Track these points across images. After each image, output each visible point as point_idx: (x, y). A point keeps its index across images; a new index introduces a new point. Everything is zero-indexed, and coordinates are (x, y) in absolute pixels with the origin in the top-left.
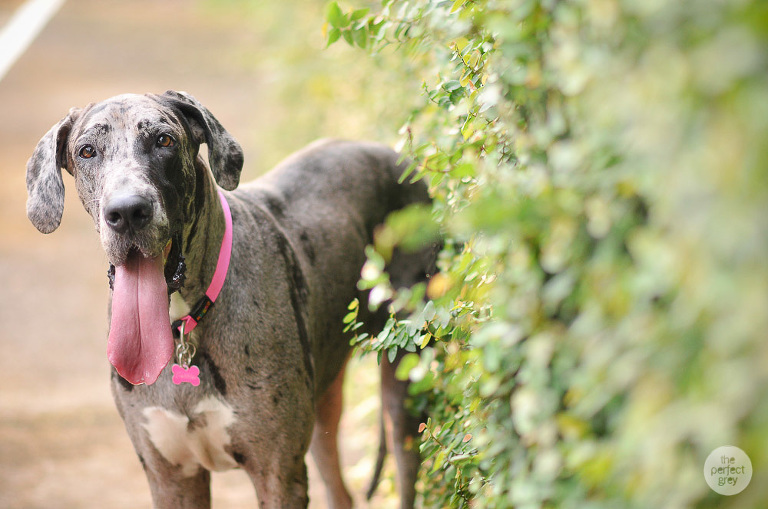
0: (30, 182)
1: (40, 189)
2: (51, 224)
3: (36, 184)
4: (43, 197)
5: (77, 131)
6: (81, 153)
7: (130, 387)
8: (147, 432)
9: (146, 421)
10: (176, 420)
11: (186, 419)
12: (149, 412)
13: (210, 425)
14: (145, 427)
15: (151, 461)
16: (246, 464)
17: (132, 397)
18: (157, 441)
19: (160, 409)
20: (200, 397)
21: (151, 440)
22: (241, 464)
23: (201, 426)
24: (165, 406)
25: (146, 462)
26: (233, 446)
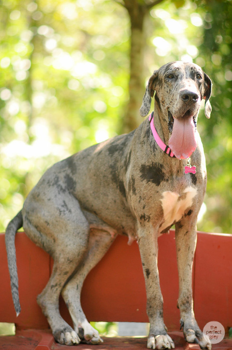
2: (145, 113)
4: (145, 104)
7: (158, 184)
8: (161, 202)
9: (162, 197)
10: (175, 196)
11: (179, 195)
12: (164, 194)
13: (187, 198)
14: (161, 200)
15: (156, 216)
16: (191, 215)
17: (158, 188)
18: (164, 206)
19: (170, 192)
20: (186, 187)
21: (162, 205)
22: (187, 216)
23: (183, 199)
24: (172, 191)
25: (151, 218)
26: (192, 206)
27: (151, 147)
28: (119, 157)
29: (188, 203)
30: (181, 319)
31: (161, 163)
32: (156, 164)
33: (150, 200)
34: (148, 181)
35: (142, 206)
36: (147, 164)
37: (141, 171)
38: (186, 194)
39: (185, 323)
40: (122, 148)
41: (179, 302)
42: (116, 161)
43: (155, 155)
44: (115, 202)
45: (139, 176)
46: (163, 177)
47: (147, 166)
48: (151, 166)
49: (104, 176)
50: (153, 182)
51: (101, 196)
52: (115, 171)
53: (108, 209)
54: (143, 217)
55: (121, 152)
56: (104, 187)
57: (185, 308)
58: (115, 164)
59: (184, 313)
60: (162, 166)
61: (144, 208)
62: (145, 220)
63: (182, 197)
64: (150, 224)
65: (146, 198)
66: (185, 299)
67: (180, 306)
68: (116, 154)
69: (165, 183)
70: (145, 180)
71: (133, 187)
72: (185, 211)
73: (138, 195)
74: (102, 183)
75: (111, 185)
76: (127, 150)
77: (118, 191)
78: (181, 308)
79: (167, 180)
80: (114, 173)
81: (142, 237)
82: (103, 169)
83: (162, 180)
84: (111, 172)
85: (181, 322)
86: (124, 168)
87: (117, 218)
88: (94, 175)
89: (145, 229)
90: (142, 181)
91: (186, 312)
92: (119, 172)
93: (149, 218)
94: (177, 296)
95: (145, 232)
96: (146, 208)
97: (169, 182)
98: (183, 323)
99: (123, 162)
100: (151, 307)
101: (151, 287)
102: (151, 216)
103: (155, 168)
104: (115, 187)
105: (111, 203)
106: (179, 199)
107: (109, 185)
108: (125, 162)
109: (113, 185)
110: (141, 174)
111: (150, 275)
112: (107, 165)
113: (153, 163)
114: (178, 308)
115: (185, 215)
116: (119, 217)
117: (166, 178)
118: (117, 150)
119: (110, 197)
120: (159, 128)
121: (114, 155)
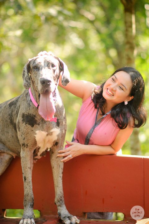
0: (23, 77)
1: (25, 79)
2: (28, 87)
3: (24, 78)
4: (26, 81)
5: (32, 63)
6: (34, 68)
7: (33, 126)
8: (35, 137)
9: (36, 134)
10: (44, 133)
11: (47, 133)
12: (37, 132)
13: (53, 135)
14: (35, 135)
15: (32, 145)
16: (58, 145)
17: (33, 129)
18: (37, 139)
19: (41, 131)
20: (52, 128)
21: (36, 139)
22: (55, 146)
23: (50, 135)
24: (42, 130)
25: (29, 146)
26: (57, 140)
27: (27, 104)
28: (14, 109)
29: (54, 137)
30: (58, 211)
31: (34, 114)
32: (31, 114)
33: (27, 135)
34: (26, 124)
35: (23, 138)
36: (25, 113)
37: (22, 118)
38: (52, 132)
39: (61, 213)
40: (16, 103)
41: (55, 201)
42: (12, 111)
43: (30, 109)
44: (13, 137)
45: (21, 120)
46: (36, 122)
47: (26, 114)
48: (28, 115)
49: (6, 121)
50: (29, 124)
51: (5, 133)
52: (11, 118)
53: (9, 141)
54: (23, 145)
55: (15, 106)
56: (6, 128)
57: (60, 204)
58: (12, 113)
59: (59, 207)
60: (34, 116)
61: (24, 139)
62: (25, 147)
63: (50, 134)
64: (28, 149)
65: (25, 134)
66: (59, 198)
67: (56, 203)
68: (13, 107)
69: (37, 126)
70: (24, 123)
71: (19, 127)
72: (53, 143)
73: (21, 132)
74: (5, 125)
75: (10, 126)
76: (18, 104)
77: (14, 129)
78: (58, 204)
79: (39, 124)
80: (11, 119)
81: (22, 157)
82: (6, 116)
83: (35, 124)
84: (10, 118)
85: (58, 213)
86: (16, 115)
87: (15, 147)
88: (2, 120)
89: (25, 152)
90: (23, 123)
91: (60, 206)
92: (14, 118)
93: (27, 145)
94: (54, 197)
95: (24, 154)
96: (25, 140)
97: (40, 125)
98: (60, 213)
99: (15, 111)
100: (25, 200)
101: (26, 188)
102: (28, 144)
103: (30, 116)
104: (12, 127)
105: (10, 137)
106: (47, 135)
107: (9, 126)
108: (17, 111)
109: (11, 126)
110: (22, 119)
111: (26, 181)
112: (7, 114)
113: (29, 113)
114: (55, 204)
115: (54, 145)
116: (16, 146)
117: (38, 123)
118: (13, 105)
119: (10, 134)
120: (34, 94)
121: (12, 108)
